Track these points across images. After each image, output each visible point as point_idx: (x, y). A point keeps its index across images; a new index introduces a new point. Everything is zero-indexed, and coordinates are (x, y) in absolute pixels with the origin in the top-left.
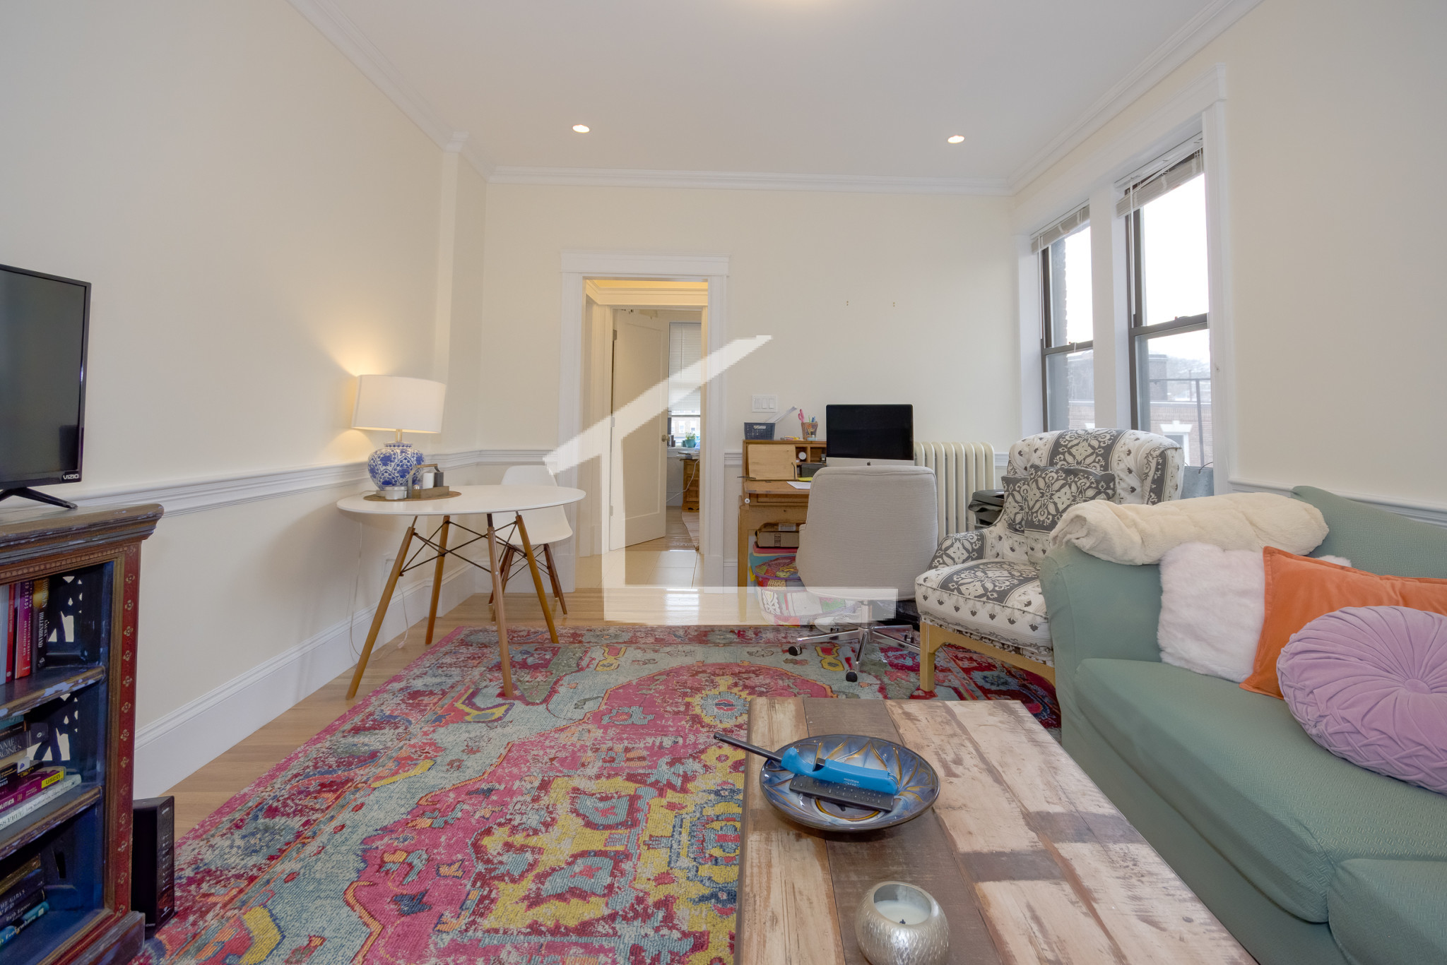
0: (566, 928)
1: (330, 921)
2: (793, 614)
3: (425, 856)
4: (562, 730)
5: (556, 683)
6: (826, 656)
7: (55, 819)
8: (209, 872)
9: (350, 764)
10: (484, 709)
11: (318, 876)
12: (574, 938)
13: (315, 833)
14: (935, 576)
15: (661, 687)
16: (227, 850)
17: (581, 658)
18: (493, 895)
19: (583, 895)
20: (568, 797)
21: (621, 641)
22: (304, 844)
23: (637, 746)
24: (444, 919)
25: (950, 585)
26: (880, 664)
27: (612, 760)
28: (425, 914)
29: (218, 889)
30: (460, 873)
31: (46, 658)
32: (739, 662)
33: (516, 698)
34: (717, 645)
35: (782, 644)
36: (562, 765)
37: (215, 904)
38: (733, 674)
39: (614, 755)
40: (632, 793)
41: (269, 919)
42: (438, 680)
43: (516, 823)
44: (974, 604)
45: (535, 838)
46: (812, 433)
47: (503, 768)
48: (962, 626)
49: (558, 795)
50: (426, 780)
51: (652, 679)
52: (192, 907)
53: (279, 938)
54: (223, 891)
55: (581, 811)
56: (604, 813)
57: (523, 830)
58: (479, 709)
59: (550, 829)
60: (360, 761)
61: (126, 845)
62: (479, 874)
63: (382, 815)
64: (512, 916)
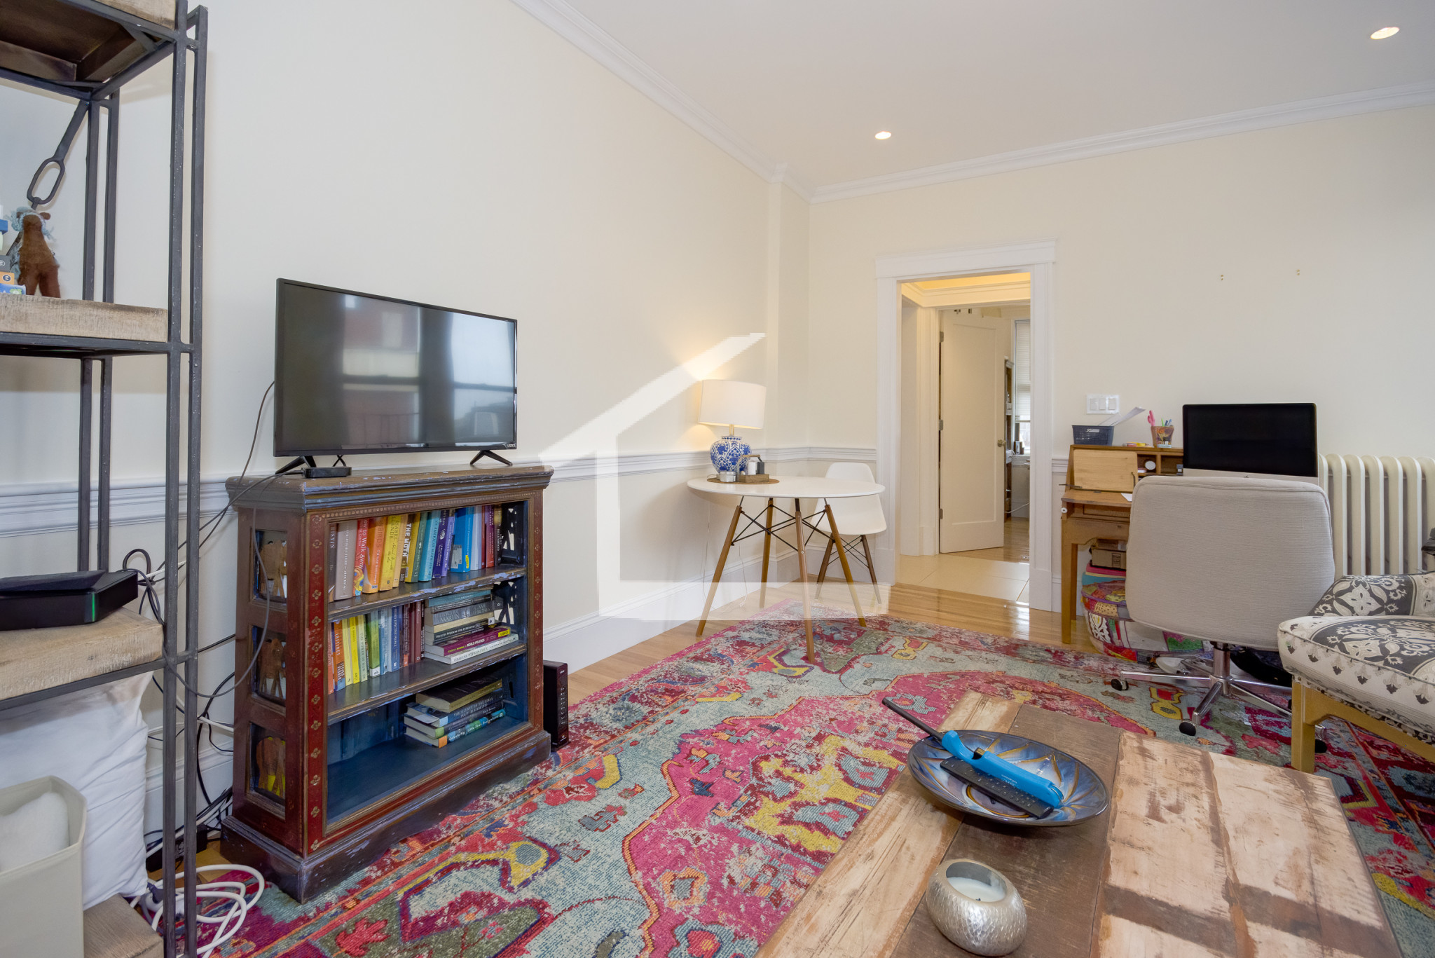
0: (805, 849)
1: (649, 779)
2: (1126, 646)
3: (718, 759)
4: (847, 699)
5: (853, 660)
6: (1160, 699)
7: (502, 656)
8: (592, 724)
9: (686, 681)
10: (789, 666)
11: (649, 748)
12: (809, 859)
13: (654, 720)
14: (1308, 624)
15: (951, 686)
16: (604, 714)
17: (882, 644)
18: (758, 804)
19: (826, 831)
20: (836, 753)
21: (924, 636)
22: (647, 725)
23: (910, 730)
24: (719, 807)
25: (1329, 638)
26: (1240, 725)
27: (884, 735)
28: (708, 798)
29: (594, 736)
30: (738, 780)
31: (502, 558)
32: (1046, 681)
33: (816, 664)
34: (1025, 659)
35: (1106, 675)
36: (838, 727)
37: (591, 745)
38: (1035, 692)
39: (886, 731)
40: (894, 768)
41: (616, 765)
42: (760, 636)
43: (789, 758)
44: (1364, 668)
45: (800, 775)
46: (1165, 439)
47: (791, 715)
48: (1347, 695)
49: (829, 749)
50: (733, 707)
51: (945, 676)
52: (578, 742)
53: (619, 778)
54: (596, 738)
55: (844, 768)
56: (864, 775)
57: (793, 766)
58: (785, 665)
59: (814, 772)
60: (693, 681)
61: (540, 685)
62: (752, 785)
63: (697, 722)
64: (767, 824)
